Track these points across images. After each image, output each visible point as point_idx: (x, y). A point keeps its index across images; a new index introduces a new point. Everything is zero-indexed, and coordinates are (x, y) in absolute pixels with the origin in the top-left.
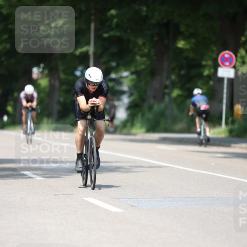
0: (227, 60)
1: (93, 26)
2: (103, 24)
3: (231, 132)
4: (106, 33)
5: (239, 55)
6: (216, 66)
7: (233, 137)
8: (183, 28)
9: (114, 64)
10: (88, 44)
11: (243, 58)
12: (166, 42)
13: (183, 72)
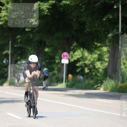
0: (65, 56)
1: (10, 42)
2: (14, 42)
3: (67, 85)
4: (16, 45)
5: (70, 54)
6: (61, 59)
7: (68, 87)
8: (47, 43)
9: (19, 58)
10: (8, 50)
11: (72, 55)
12: (40, 49)
13: (47, 61)
